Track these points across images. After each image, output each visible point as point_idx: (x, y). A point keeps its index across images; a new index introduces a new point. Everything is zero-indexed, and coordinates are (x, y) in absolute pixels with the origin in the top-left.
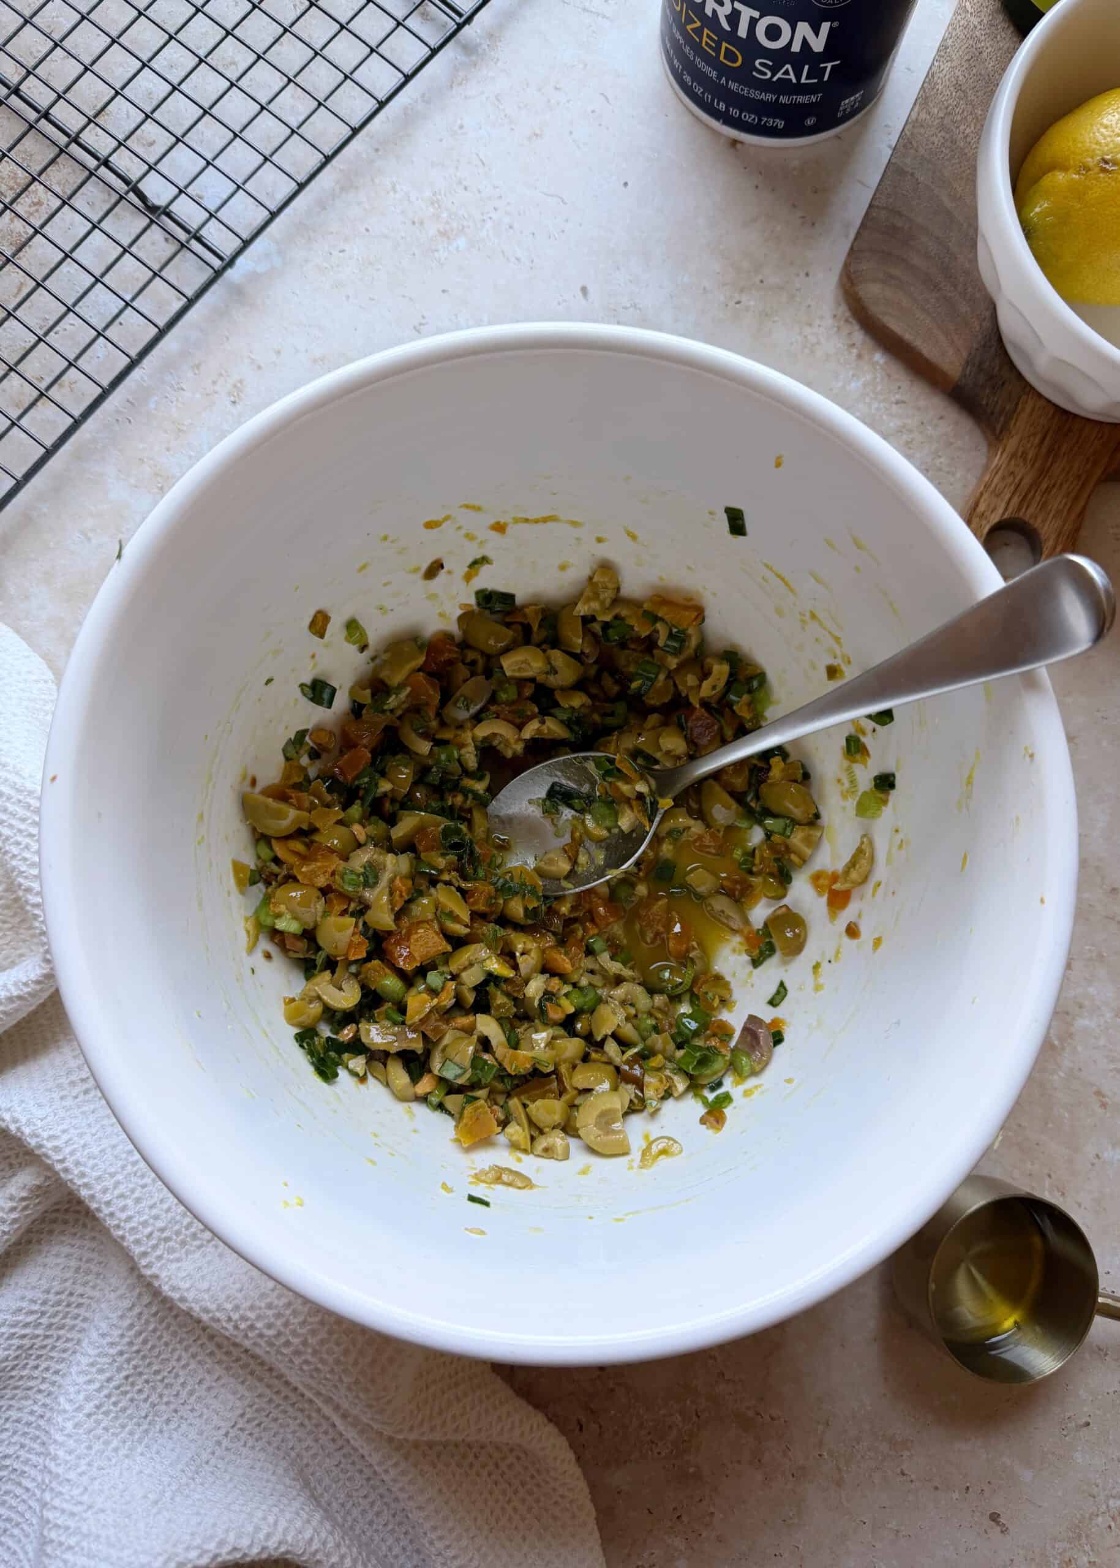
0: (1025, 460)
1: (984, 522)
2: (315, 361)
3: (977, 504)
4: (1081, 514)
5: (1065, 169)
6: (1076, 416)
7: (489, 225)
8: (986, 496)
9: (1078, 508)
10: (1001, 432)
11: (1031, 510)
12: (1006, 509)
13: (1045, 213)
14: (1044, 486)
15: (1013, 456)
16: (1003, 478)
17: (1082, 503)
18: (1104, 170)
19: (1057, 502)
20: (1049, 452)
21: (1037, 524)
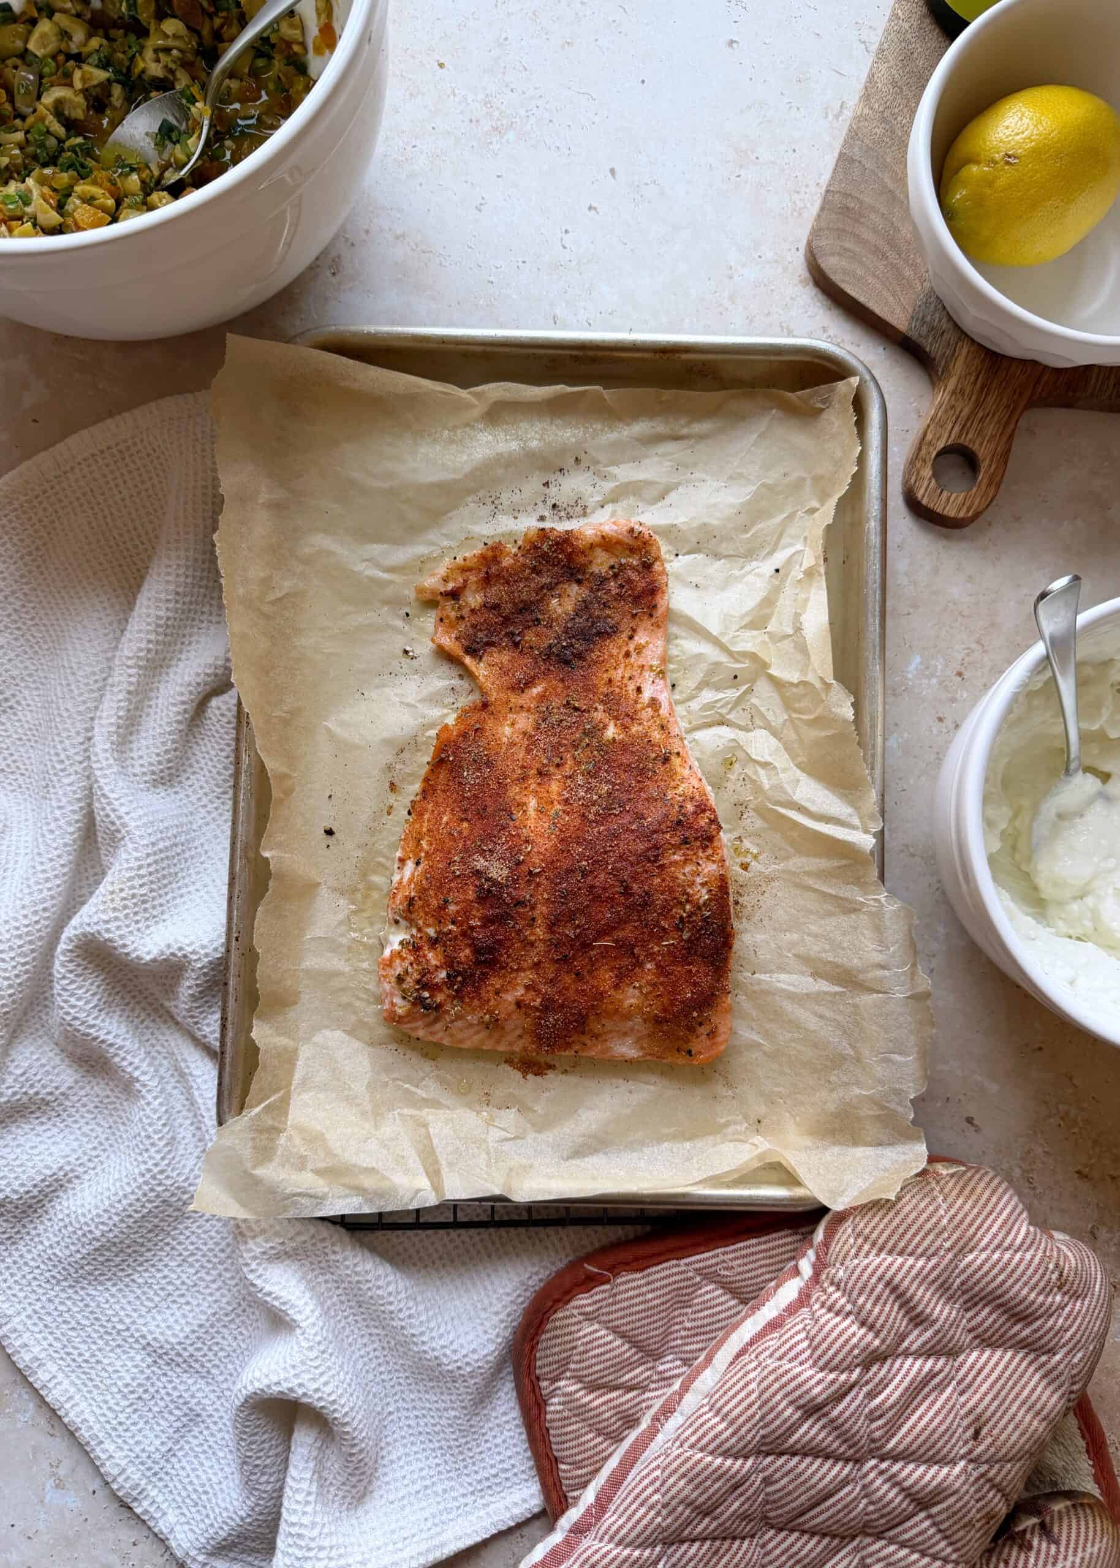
0: (963, 394)
4: (1011, 436)
5: (978, 163)
6: (1003, 356)
7: (533, 120)
8: (931, 427)
9: (1009, 431)
11: (970, 436)
12: (949, 436)
13: (965, 199)
14: (980, 414)
15: (954, 392)
16: (946, 412)
17: (1012, 427)
18: (1008, 163)
19: (990, 429)
20: (982, 388)
21: (975, 447)
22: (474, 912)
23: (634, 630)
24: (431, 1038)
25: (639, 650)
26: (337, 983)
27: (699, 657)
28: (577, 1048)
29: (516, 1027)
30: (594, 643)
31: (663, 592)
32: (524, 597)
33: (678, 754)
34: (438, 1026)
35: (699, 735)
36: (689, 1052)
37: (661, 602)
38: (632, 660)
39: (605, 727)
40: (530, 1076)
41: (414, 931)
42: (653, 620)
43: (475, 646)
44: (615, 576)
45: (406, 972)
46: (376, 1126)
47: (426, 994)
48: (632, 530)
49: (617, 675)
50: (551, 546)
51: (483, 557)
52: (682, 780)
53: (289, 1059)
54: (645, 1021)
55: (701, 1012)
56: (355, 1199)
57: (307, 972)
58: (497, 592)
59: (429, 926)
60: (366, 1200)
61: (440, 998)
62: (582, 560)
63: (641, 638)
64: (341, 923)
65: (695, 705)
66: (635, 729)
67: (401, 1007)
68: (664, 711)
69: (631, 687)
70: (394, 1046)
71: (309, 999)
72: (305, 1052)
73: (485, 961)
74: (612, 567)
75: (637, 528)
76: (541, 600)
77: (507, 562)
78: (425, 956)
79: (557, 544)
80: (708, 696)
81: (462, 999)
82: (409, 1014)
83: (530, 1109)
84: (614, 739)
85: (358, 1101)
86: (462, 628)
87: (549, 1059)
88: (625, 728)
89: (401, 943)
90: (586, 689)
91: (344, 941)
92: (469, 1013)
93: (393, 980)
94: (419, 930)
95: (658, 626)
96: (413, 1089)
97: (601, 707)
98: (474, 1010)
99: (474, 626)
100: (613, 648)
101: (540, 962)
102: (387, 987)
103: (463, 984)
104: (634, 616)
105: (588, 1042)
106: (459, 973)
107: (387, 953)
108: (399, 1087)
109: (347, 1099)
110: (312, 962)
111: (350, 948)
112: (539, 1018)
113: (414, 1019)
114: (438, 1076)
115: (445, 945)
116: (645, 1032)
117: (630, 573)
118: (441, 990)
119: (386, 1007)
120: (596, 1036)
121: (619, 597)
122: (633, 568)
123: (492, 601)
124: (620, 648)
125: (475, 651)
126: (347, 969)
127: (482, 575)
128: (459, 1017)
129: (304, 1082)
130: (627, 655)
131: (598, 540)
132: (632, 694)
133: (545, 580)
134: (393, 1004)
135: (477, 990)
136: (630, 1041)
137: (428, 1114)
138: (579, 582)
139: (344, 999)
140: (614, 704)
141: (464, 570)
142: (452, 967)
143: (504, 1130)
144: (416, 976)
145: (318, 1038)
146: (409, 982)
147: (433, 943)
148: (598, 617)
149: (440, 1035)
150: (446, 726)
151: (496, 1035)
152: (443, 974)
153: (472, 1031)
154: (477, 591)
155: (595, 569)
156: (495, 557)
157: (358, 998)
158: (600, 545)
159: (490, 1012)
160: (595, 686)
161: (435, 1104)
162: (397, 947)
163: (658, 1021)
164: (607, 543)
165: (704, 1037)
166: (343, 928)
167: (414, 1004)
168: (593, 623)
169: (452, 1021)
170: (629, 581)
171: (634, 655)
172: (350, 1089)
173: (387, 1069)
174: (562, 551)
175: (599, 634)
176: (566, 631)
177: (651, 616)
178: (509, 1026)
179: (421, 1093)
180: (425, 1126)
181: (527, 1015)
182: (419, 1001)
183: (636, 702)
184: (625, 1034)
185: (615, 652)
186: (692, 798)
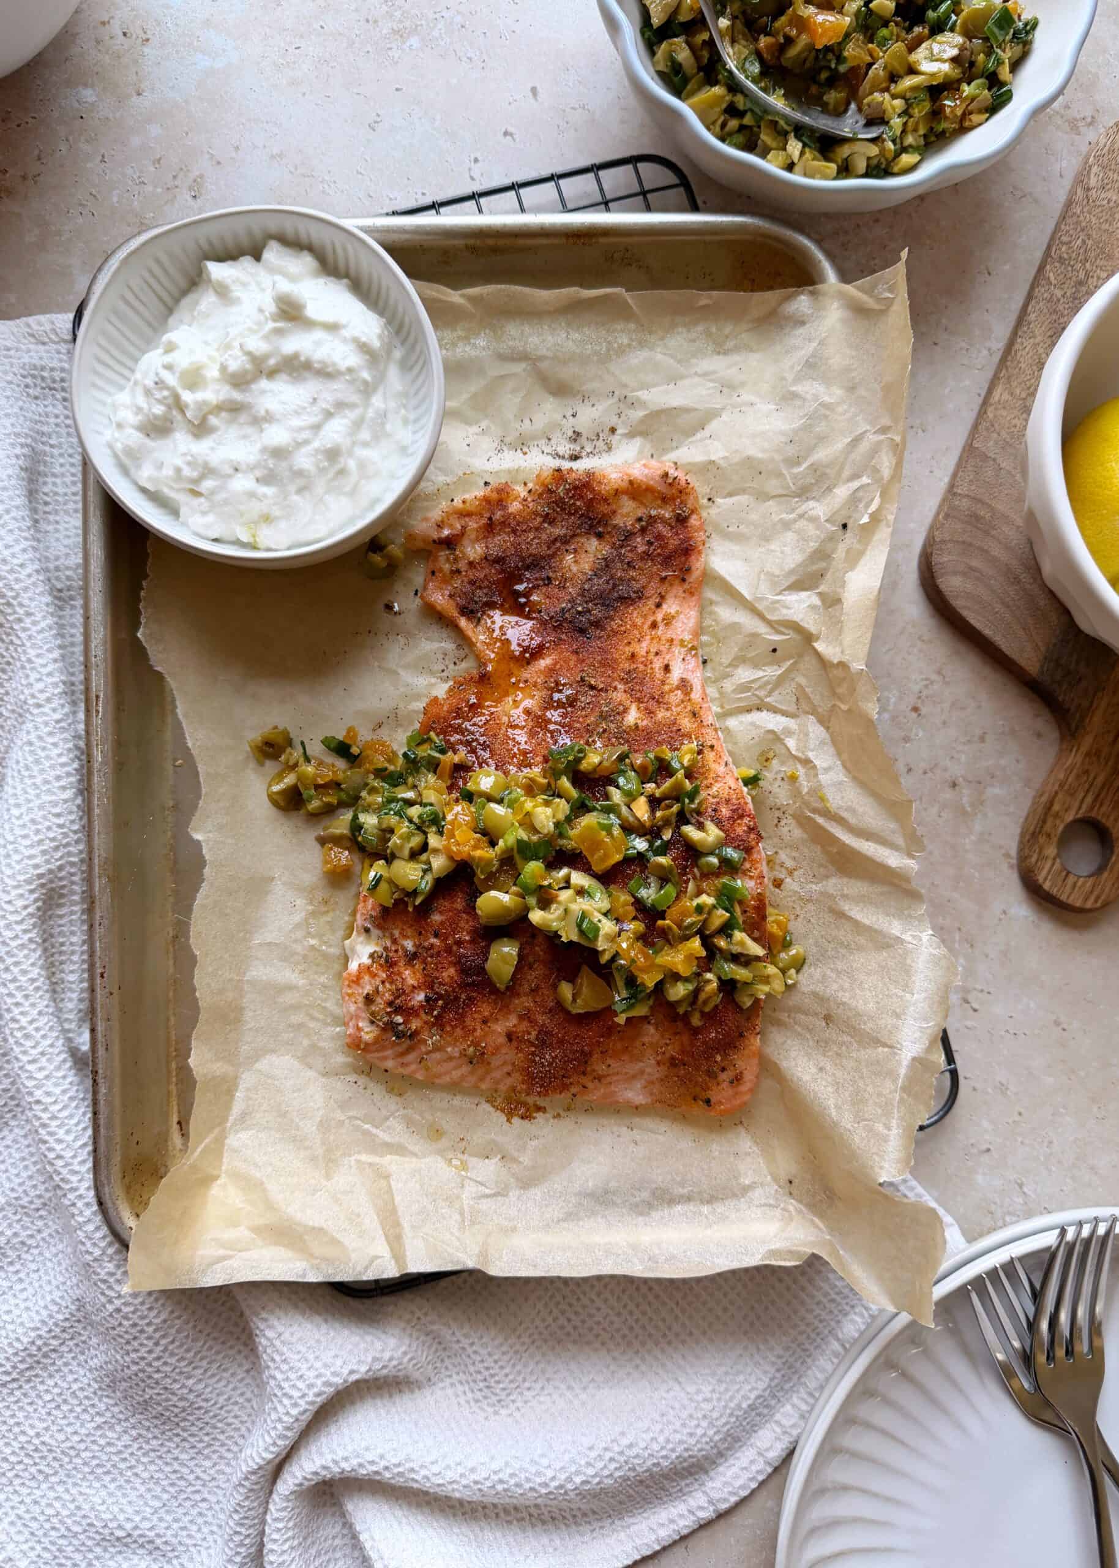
0: (1099, 757)
1: (1058, 822)
2: (273, 157)
3: (1051, 803)
7: (441, 25)
8: (1060, 796)
10: (1077, 728)
11: (1104, 809)
12: (1080, 808)
15: (1088, 754)
16: (1078, 777)
21: (1109, 823)
22: (462, 924)
23: (662, 597)
24: (401, 1070)
25: (668, 621)
26: (289, 998)
27: (734, 627)
28: (573, 1090)
29: (505, 1063)
30: (615, 609)
31: (700, 552)
32: (533, 550)
33: (712, 747)
34: (411, 1057)
35: (732, 723)
36: (708, 1102)
37: (697, 565)
38: (660, 632)
39: (626, 710)
40: (516, 1120)
41: (388, 943)
42: (686, 586)
43: (472, 606)
44: (643, 530)
45: (377, 991)
46: (328, 1177)
47: (399, 1019)
48: (666, 475)
49: (642, 649)
50: (568, 491)
51: (486, 500)
52: (717, 778)
53: (226, 1088)
54: (658, 1063)
55: (725, 1056)
56: (298, 1264)
57: (252, 983)
58: (501, 543)
59: (406, 937)
60: (312, 1267)
61: (415, 1025)
62: (604, 508)
63: (671, 607)
64: (297, 926)
65: (728, 685)
66: (661, 715)
67: (369, 1033)
68: (696, 696)
69: (658, 664)
70: (353, 1078)
71: (255, 1015)
72: (247, 1079)
73: (473, 984)
74: (640, 519)
75: (673, 473)
76: (554, 555)
77: (515, 507)
78: (400, 974)
79: (576, 488)
80: (744, 674)
81: (442, 1027)
82: (376, 1041)
83: (515, 1160)
84: (637, 726)
85: (307, 1143)
86: (457, 583)
87: (541, 1102)
88: (650, 713)
89: (372, 956)
90: (604, 664)
91: (299, 948)
92: (449, 1044)
93: (361, 999)
94: (394, 941)
95: (692, 594)
96: (374, 1131)
97: (621, 686)
98: (456, 1040)
99: (472, 583)
100: (636, 616)
101: (538, 987)
102: (353, 1008)
103: (443, 1008)
104: (663, 580)
105: (590, 1085)
106: (440, 997)
107: (353, 966)
108: (357, 1128)
109: (294, 1140)
110: (260, 972)
111: (305, 957)
112: (533, 1054)
113: (384, 1048)
114: (404, 1117)
115: (424, 962)
116: (657, 1075)
117: (660, 527)
118: (417, 1015)
119: (350, 1031)
120: (599, 1078)
121: (647, 556)
122: (664, 521)
123: (494, 552)
124: (645, 617)
125: (472, 612)
126: (301, 982)
127: (484, 521)
128: (437, 1048)
129: (244, 1115)
130: (654, 625)
131: (625, 485)
132: (659, 674)
133: (558, 531)
134: (359, 1029)
135: (462, 1017)
136: (638, 1085)
137: (390, 1162)
138: (600, 536)
139: (296, 1018)
140: (635, 682)
141: (464, 514)
142: (431, 988)
143: (482, 1184)
144: (388, 996)
145: (263, 1065)
146: (380, 1004)
147: (411, 958)
148: (621, 579)
149: (413, 1067)
150: (436, 698)
151: (481, 1071)
152: (420, 997)
153: (452, 1064)
154: (477, 540)
155: (618, 521)
156: (500, 501)
157: (313, 1018)
158: (625, 492)
159: (476, 1044)
160: (615, 661)
161: (399, 1149)
162: (366, 960)
163: (673, 1063)
164: (635, 490)
165: (725, 1085)
166: (299, 934)
167: (384, 1030)
168: (615, 586)
169: (428, 1053)
170: (659, 537)
171: (661, 627)
172: (297, 1128)
173: (343, 1106)
174: (581, 497)
175: (621, 599)
176: (583, 593)
177: (684, 580)
178: (496, 1061)
179: (383, 1136)
180: (387, 1177)
181: (518, 1049)
182: (390, 1027)
183: (663, 683)
184: (634, 1077)
185: (639, 621)
186: (728, 801)
